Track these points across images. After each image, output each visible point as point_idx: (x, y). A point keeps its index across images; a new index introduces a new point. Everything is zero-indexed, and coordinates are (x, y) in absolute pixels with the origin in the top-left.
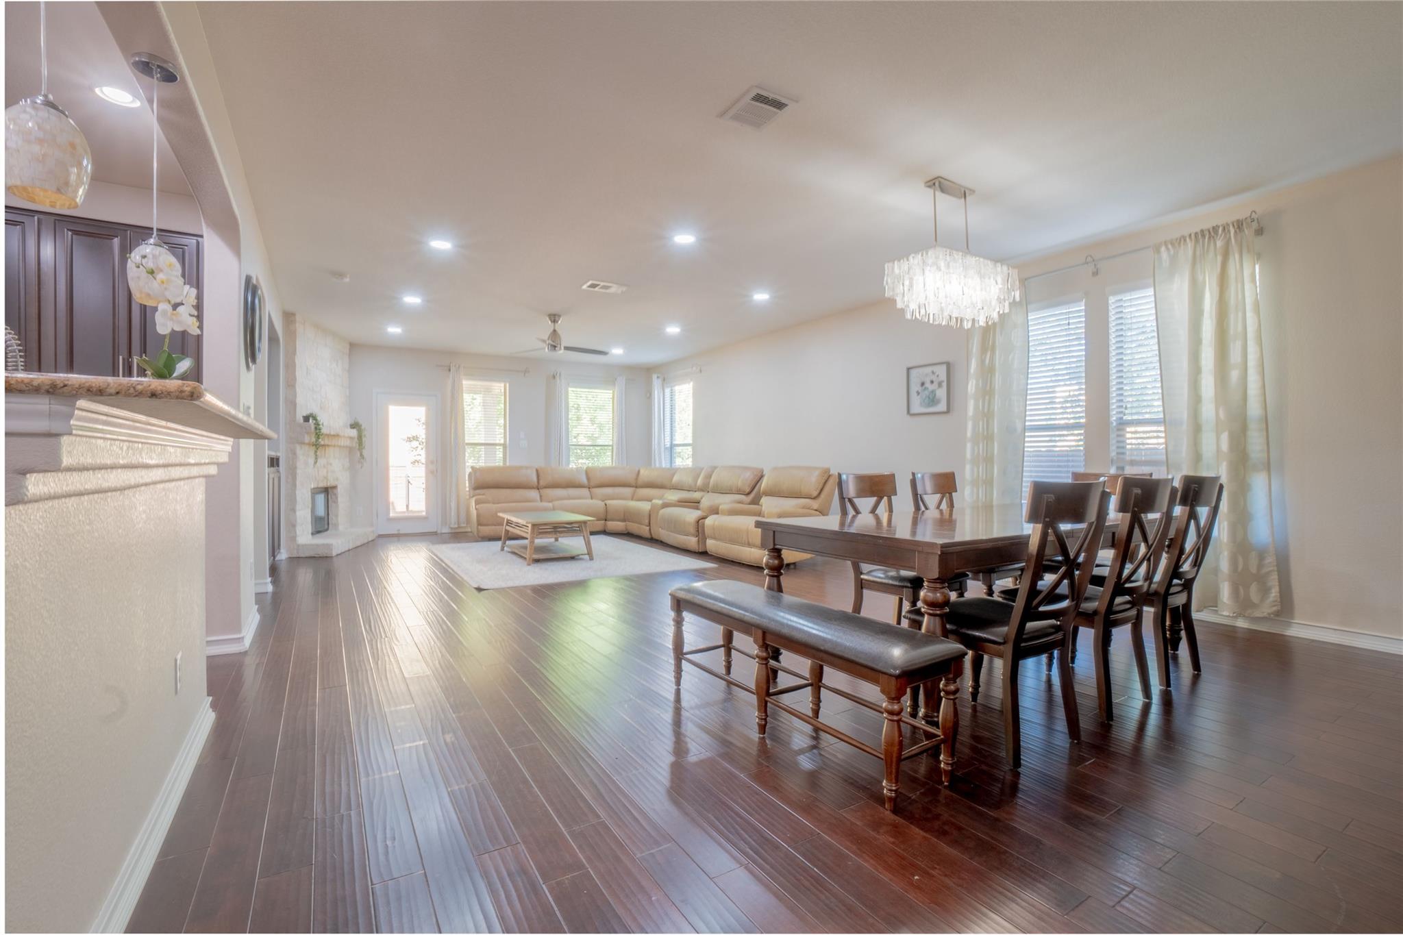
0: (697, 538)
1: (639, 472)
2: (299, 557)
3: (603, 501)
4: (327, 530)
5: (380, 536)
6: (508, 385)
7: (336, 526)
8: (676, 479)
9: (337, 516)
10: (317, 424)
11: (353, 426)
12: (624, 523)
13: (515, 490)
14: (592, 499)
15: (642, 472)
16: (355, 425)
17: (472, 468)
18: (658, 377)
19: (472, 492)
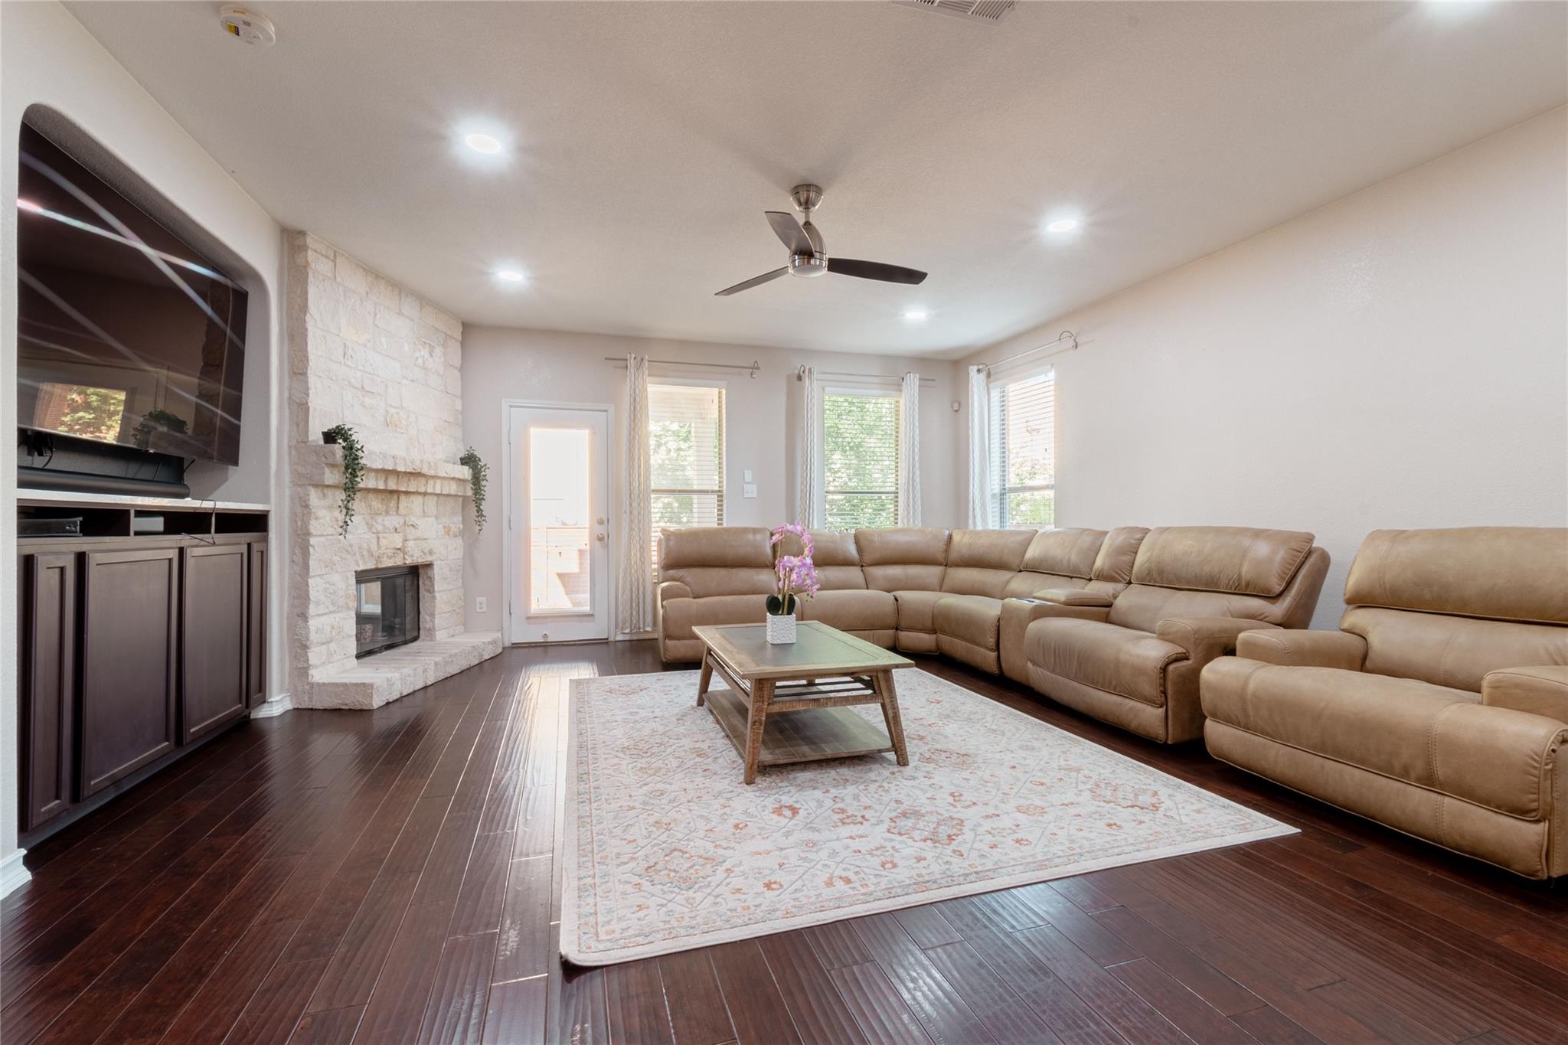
0: (1161, 711)
1: (950, 537)
2: (312, 709)
3: (889, 591)
4: (416, 639)
5: (516, 646)
6: (724, 392)
7: (431, 631)
8: (1032, 553)
9: (432, 615)
10: (350, 448)
11: (465, 461)
12: (934, 637)
13: (734, 571)
14: (868, 588)
15: (956, 538)
16: (469, 460)
17: (664, 531)
18: (979, 371)
19: (661, 572)
